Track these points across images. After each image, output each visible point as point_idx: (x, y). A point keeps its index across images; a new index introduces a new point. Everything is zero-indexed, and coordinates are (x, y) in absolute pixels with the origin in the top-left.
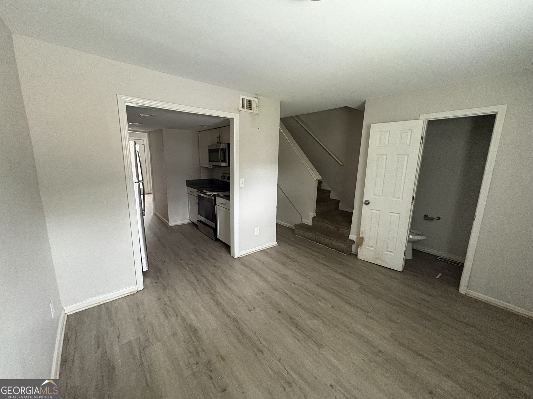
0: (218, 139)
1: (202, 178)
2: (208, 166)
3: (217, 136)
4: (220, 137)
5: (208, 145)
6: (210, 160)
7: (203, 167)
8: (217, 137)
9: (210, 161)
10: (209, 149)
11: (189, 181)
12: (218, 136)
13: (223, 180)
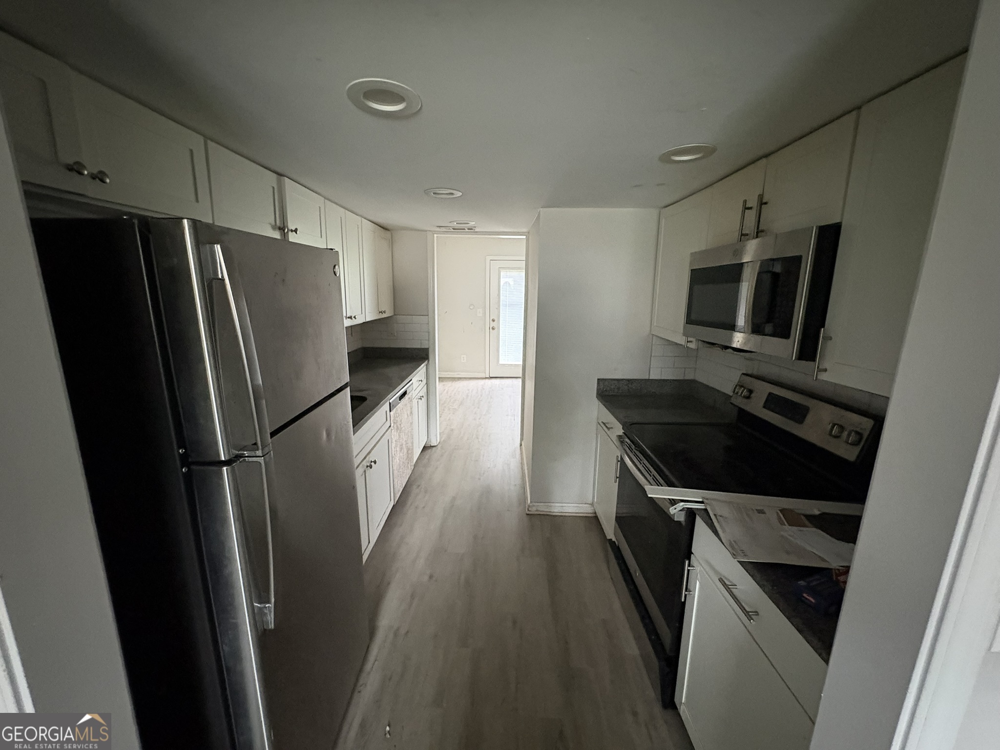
0: (751, 216)
1: (654, 376)
2: (681, 340)
3: (745, 202)
4: (762, 203)
5: (691, 254)
6: (693, 317)
7: (663, 339)
8: (746, 208)
9: (690, 320)
10: (692, 268)
11: (607, 383)
12: (753, 202)
13: (739, 402)
